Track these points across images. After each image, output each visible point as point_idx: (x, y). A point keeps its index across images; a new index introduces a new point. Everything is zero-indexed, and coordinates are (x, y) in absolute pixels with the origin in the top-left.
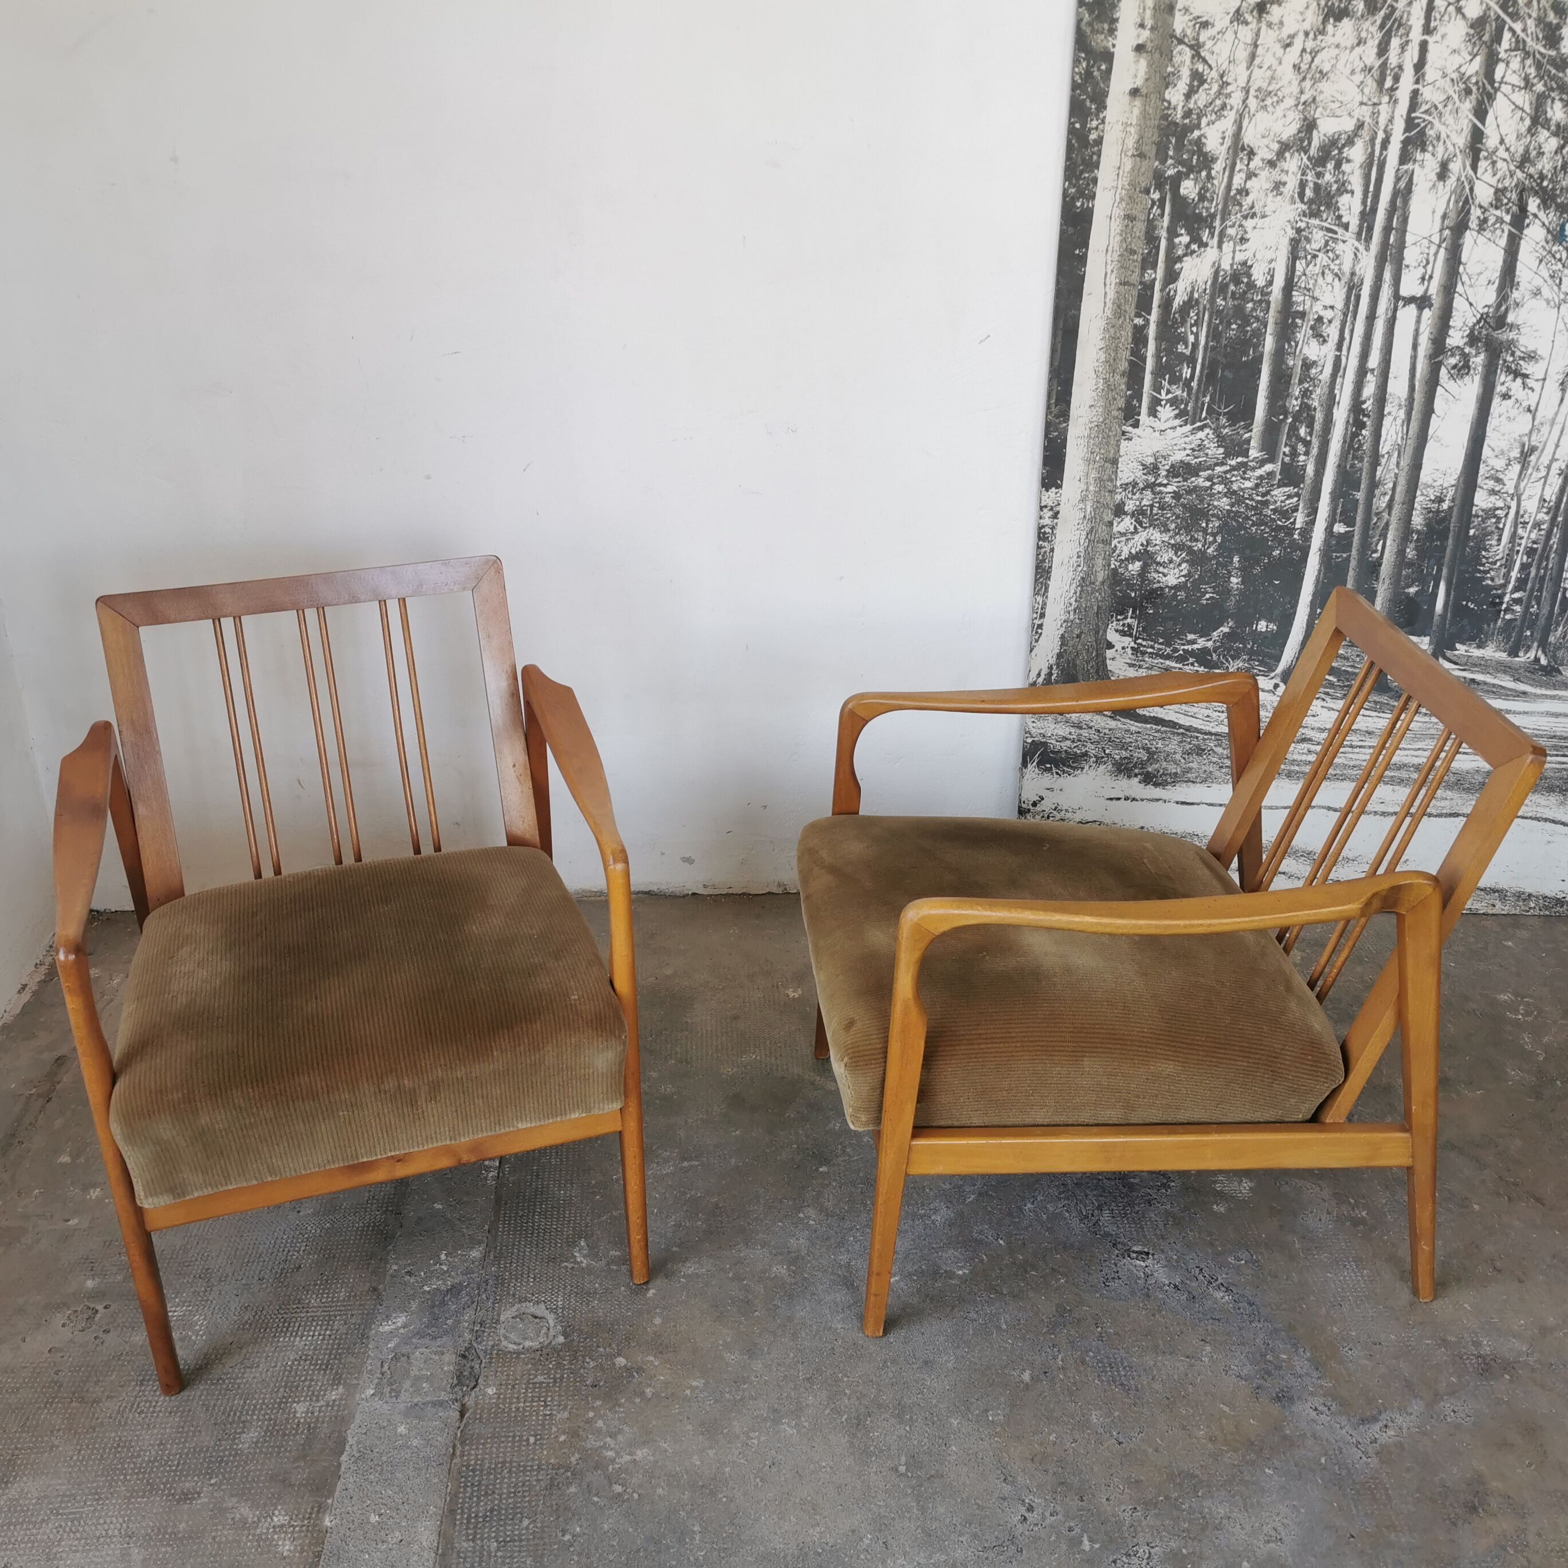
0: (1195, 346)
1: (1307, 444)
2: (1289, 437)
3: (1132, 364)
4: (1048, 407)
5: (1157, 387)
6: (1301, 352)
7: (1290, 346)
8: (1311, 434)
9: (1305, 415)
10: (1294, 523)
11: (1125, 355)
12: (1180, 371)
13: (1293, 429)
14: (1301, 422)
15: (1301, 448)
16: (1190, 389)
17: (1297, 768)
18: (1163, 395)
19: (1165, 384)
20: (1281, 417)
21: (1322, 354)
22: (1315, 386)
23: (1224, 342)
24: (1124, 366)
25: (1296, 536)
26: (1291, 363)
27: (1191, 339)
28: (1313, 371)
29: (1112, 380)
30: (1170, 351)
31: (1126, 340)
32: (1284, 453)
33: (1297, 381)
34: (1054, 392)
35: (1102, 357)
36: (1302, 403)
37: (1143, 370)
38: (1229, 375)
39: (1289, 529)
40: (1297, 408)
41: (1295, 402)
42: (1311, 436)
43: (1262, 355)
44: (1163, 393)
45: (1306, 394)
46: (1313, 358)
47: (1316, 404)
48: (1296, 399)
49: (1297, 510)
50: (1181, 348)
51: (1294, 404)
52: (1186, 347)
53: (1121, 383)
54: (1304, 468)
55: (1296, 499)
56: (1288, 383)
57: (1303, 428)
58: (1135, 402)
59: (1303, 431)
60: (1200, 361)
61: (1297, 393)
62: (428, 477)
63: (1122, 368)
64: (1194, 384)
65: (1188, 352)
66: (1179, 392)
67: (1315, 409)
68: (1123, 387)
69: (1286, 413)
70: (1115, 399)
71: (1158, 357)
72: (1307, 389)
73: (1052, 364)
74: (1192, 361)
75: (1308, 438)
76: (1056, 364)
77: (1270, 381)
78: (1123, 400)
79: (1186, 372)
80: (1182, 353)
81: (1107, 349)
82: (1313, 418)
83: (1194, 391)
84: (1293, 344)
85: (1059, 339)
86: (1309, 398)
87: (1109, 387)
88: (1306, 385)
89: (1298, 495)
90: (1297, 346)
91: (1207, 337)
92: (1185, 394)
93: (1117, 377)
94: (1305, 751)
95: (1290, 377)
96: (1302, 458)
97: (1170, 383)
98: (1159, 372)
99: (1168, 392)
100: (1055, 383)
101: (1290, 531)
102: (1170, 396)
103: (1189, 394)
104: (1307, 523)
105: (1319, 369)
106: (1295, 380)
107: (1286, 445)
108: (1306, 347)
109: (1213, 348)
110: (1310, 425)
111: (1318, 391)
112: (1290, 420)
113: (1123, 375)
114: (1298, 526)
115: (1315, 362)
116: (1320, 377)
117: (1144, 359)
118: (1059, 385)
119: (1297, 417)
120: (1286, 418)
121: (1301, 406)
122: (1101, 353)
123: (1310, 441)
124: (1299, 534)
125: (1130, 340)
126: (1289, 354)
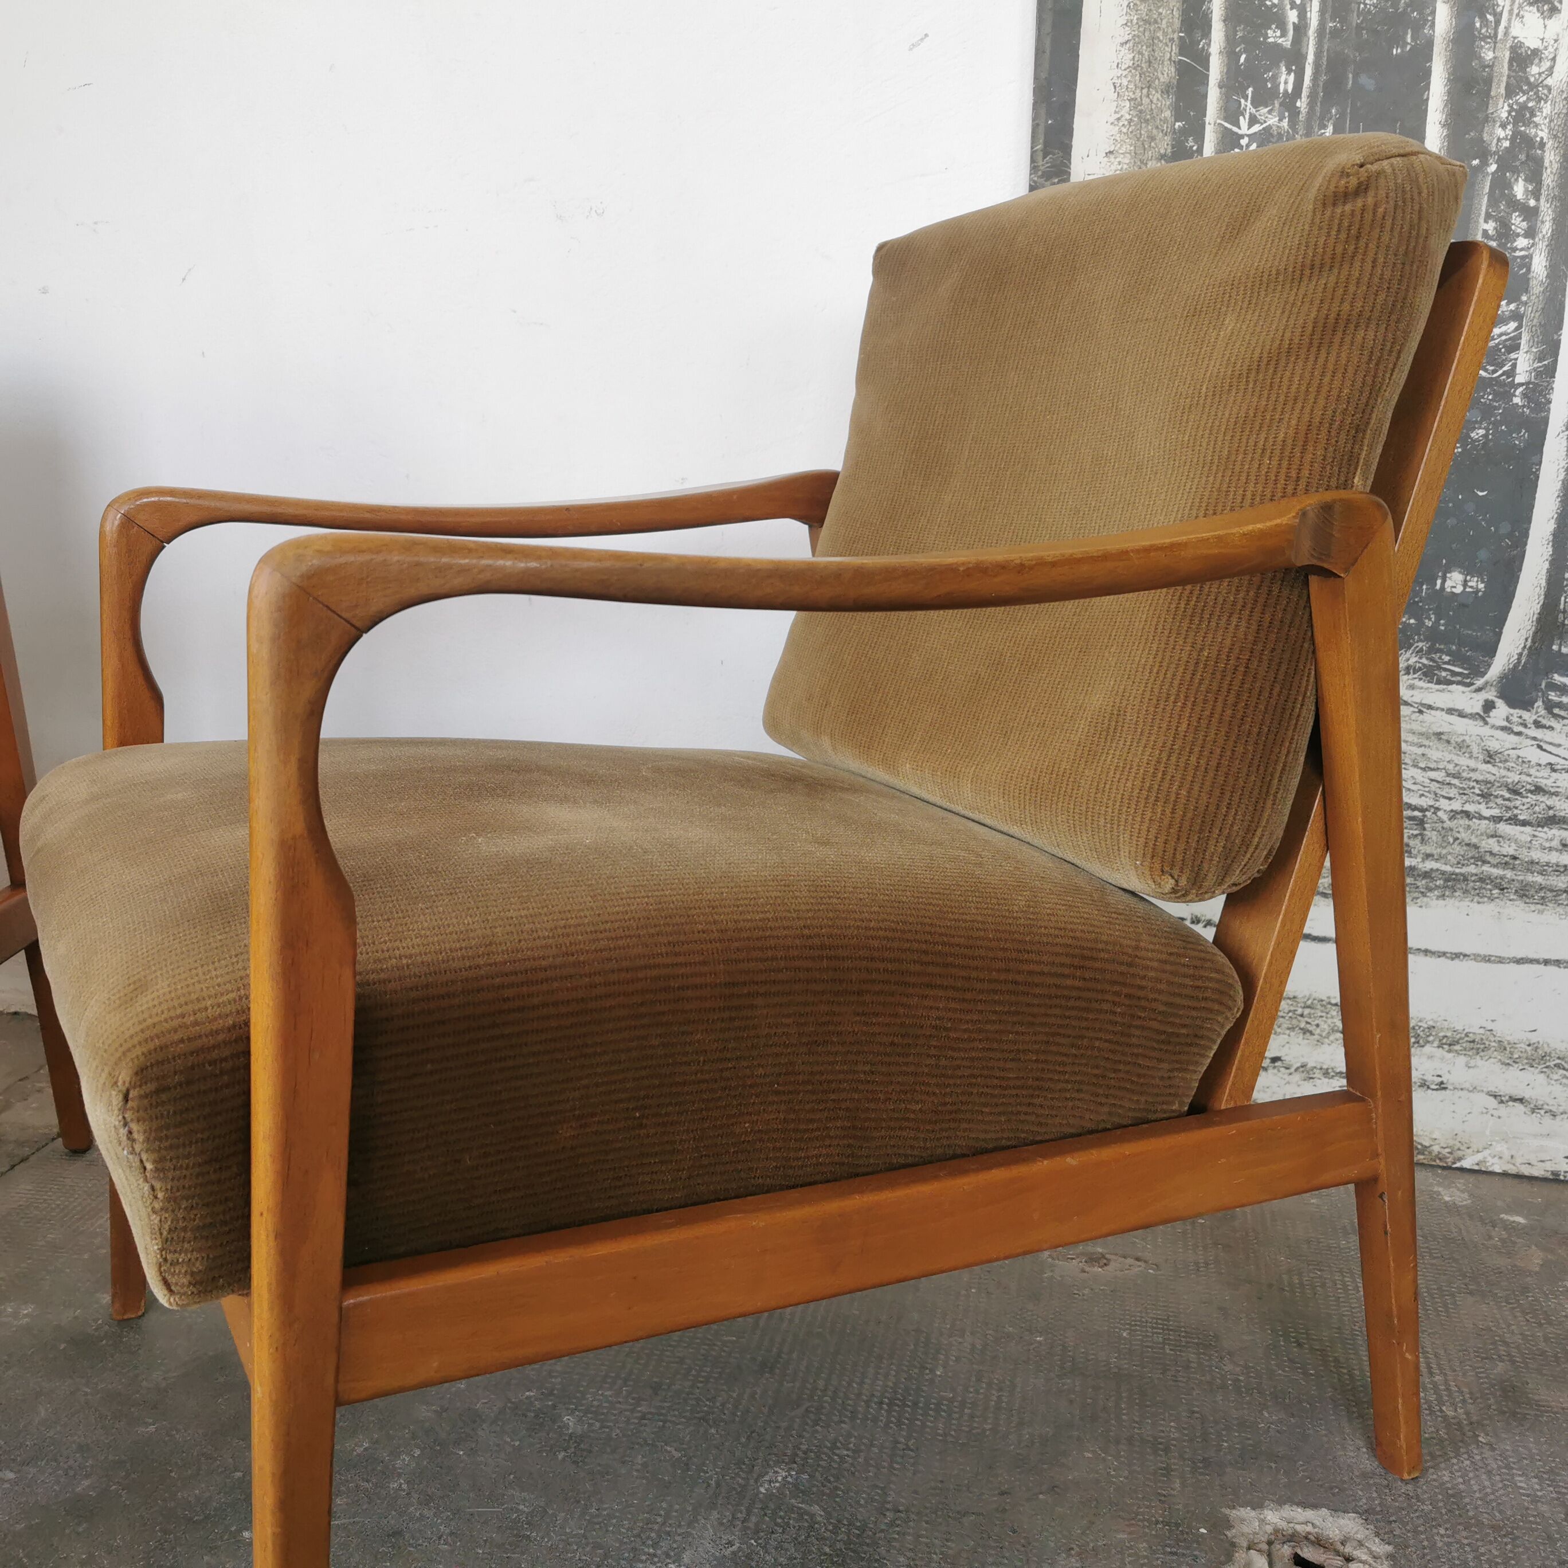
0: (1300, 29)
1: (1531, 214)
2: (1493, 202)
3: (1182, 69)
4: (1033, 160)
5: (1232, 114)
6: (1506, 34)
7: (1485, 23)
8: (1536, 194)
9: (1522, 157)
10: (1512, 373)
11: (1169, 52)
12: (1275, 78)
13: (1501, 186)
14: (1516, 171)
15: (1518, 223)
16: (1294, 113)
17: (1539, 879)
18: (1244, 127)
19: (1247, 105)
20: (1476, 162)
21: (1550, 35)
22: (1539, 99)
23: (1355, 20)
24: (1167, 73)
25: (1517, 400)
26: (1488, 56)
27: (1293, 16)
28: (1534, 70)
29: (1146, 101)
30: (1254, 43)
31: (1170, 24)
32: (1485, 232)
33: (1502, 91)
34: (1041, 130)
35: (1127, 57)
36: (1516, 134)
37: (1205, 79)
38: (1367, 82)
39: (1503, 384)
40: (1506, 144)
41: (1501, 133)
42: (1538, 200)
43: (1430, 43)
44: (1243, 122)
45: (1522, 116)
46: (1532, 43)
47: (1543, 134)
48: (1503, 126)
49: (1516, 348)
50: (1273, 35)
51: (1499, 136)
52: (1284, 34)
53: (1163, 106)
54: (1526, 262)
55: (1513, 325)
56: (1485, 96)
57: (1521, 183)
58: (1190, 142)
59: (1520, 189)
60: (1311, 58)
61: (1504, 115)
62: (45, 291)
63: (1164, 79)
64: (1302, 104)
65: (1287, 42)
66: (1273, 121)
67: (1542, 145)
68: (1167, 114)
69: (1484, 155)
70: (1152, 138)
71: (1230, 55)
72: (1523, 107)
73: (1036, 78)
74: (1295, 59)
75: (1532, 203)
76: (1043, 75)
77: (1449, 92)
78: (1168, 139)
79: (1286, 81)
80: (1276, 44)
81: (1134, 43)
82: (1539, 163)
83: (1302, 117)
84: (1490, 18)
85: (1047, 28)
86: (1528, 123)
87: (1142, 116)
88: (1523, 99)
89: (1517, 316)
90: (1498, 22)
91: (1322, 12)
92: (1285, 124)
93: (1156, 96)
94: (1555, 843)
95: (1488, 82)
96: (1521, 242)
97: (1256, 104)
98: (1233, 85)
99: (1253, 121)
100: (1043, 112)
101: (1504, 388)
102: (1256, 128)
103: (1293, 124)
104: (1539, 374)
105: (1546, 65)
106: (1499, 89)
107: (1488, 217)
108: (1516, 24)
109: (1335, 33)
110: (1535, 178)
111: (1547, 109)
112: (1493, 168)
113: (1166, 91)
114: (1518, 379)
115: (1536, 52)
116: (1549, 81)
117: (1204, 59)
118: (1049, 114)
119: (1506, 162)
120: (1485, 163)
121: (1513, 140)
122: (1124, 51)
123: (1536, 210)
124: (1524, 395)
125: (1177, 24)
126: (1484, 38)
